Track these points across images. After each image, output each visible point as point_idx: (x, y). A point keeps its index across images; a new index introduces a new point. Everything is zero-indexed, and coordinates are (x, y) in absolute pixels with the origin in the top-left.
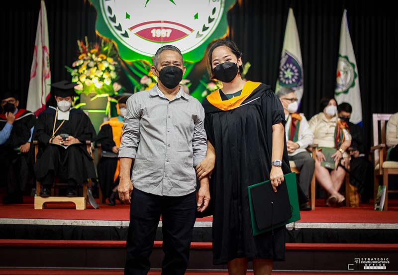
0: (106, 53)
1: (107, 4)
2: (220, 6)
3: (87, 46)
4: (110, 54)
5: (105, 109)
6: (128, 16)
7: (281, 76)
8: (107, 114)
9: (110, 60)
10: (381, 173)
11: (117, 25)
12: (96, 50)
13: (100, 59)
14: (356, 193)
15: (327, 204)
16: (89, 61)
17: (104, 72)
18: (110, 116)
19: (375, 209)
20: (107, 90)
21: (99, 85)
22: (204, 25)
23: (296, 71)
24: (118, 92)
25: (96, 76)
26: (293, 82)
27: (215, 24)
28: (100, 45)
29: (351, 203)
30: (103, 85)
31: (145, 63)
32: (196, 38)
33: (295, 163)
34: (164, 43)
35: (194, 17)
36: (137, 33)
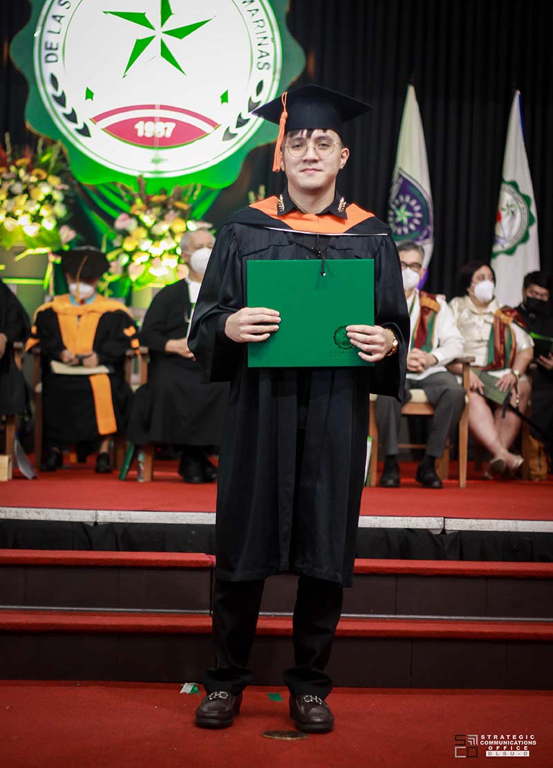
0: (45, 167)
1: (49, 69)
2: (272, 76)
3: (9, 152)
4: (54, 169)
5: (43, 278)
6: (89, 95)
7: (391, 219)
8: (45, 287)
9: (55, 181)
11: (68, 111)
12: (25, 161)
13: (33, 179)
14: (542, 453)
15: (486, 474)
16: (12, 182)
17: (42, 203)
18: (52, 292)
20: (48, 239)
21: (31, 230)
22: (240, 116)
23: (417, 208)
24: (69, 243)
25: (25, 212)
26: (410, 231)
28: (35, 151)
30: (40, 231)
31: (123, 188)
32: (223, 140)
33: (426, 393)
34: (159, 148)
35: (220, 99)
36: (107, 128)
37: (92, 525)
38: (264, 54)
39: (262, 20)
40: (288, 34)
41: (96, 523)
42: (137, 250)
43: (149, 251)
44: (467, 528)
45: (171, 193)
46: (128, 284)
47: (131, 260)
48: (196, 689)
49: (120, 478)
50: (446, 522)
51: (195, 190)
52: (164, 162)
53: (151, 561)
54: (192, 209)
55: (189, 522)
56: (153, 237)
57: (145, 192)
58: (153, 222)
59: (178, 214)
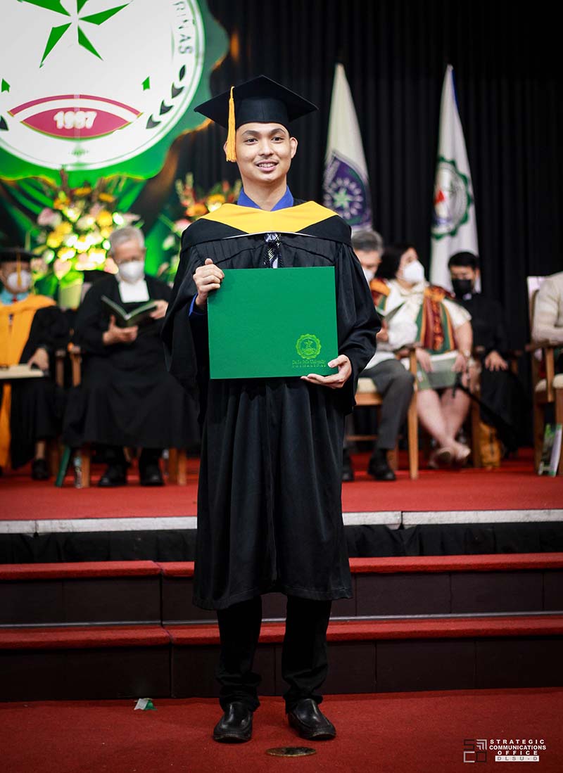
2: (194, 61)
6: (6, 86)
7: (328, 204)
10: (550, 398)
14: (494, 439)
19: (540, 472)
22: (163, 103)
23: (357, 192)
26: (352, 216)
27: (185, 99)
29: (485, 461)
31: (45, 183)
32: (147, 128)
33: (375, 383)
34: (81, 139)
35: (142, 86)
36: (25, 120)
37: (32, 536)
38: (186, 38)
39: (181, 3)
40: (209, 16)
41: (36, 534)
42: (62, 246)
43: (76, 247)
44: (425, 522)
45: (95, 185)
46: (54, 282)
47: (56, 257)
48: (151, 704)
49: (56, 485)
50: (404, 517)
51: (120, 180)
52: (86, 154)
53: (96, 571)
54: (118, 201)
55: (135, 529)
56: (78, 231)
57: (69, 186)
58: (79, 216)
59: (103, 207)
